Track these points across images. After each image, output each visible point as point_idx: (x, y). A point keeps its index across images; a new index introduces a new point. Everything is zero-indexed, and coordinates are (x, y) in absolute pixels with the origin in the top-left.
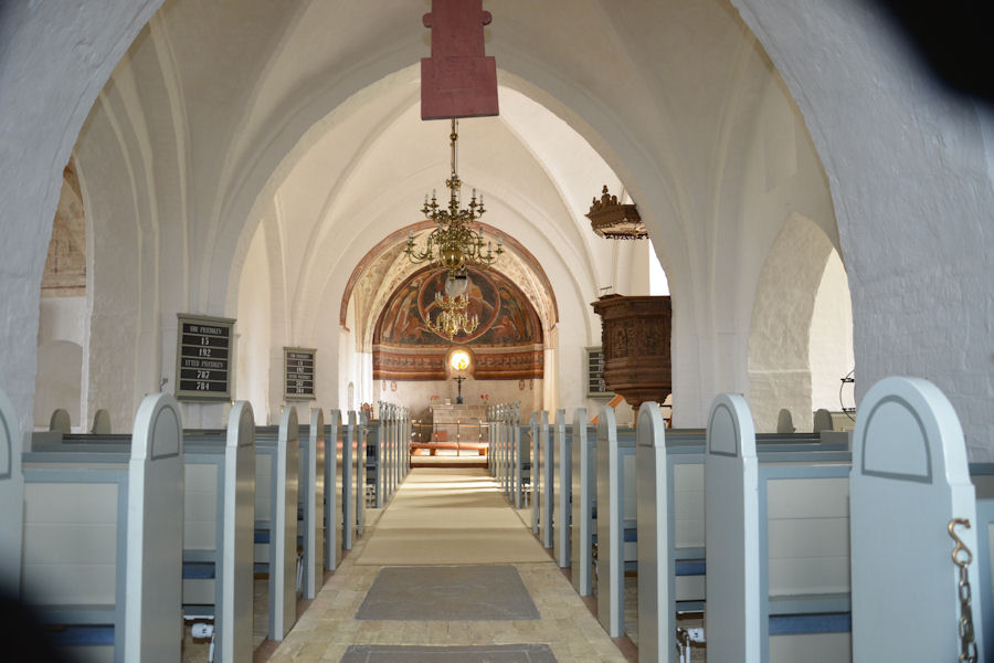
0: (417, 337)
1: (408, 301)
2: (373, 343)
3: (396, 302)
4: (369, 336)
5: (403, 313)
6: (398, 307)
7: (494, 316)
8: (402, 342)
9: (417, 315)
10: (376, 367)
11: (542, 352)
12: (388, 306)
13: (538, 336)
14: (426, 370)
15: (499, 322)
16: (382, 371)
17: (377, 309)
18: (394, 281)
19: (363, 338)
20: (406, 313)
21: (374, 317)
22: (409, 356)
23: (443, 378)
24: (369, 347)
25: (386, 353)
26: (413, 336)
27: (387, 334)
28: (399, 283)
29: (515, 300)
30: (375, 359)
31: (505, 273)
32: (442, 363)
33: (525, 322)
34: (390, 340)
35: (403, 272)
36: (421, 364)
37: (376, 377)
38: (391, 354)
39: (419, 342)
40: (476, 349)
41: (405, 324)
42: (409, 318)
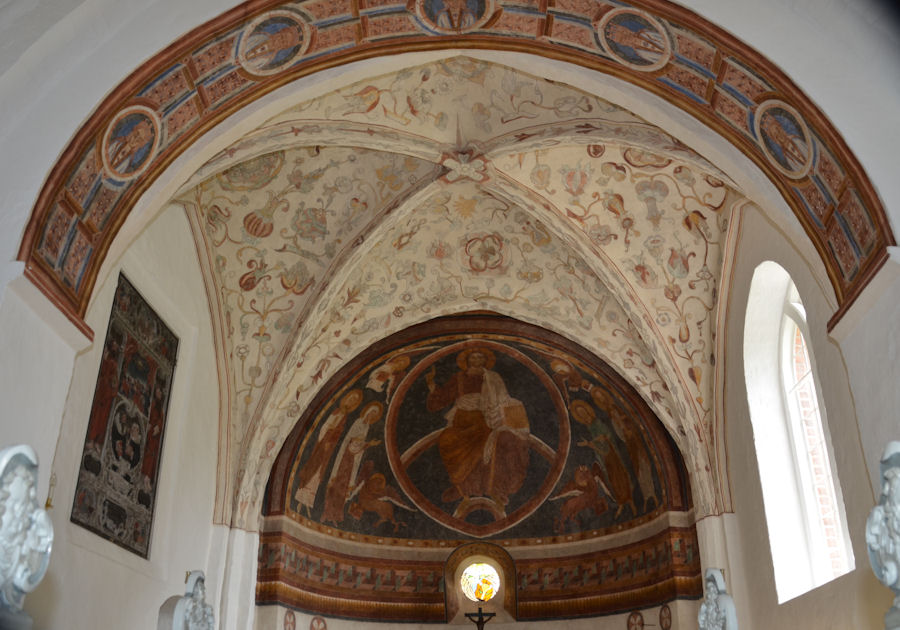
0: (383, 520)
1: (359, 428)
2: (267, 510)
3: (333, 421)
4: (254, 488)
5: (349, 457)
6: (337, 436)
7: (556, 469)
8: (345, 526)
9: (382, 466)
10: (268, 571)
11: (691, 532)
12: (307, 423)
13: (675, 492)
14: (402, 597)
15: (569, 483)
16: (282, 585)
17: (278, 422)
18: (325, 362)
19: (237, 493)
20: (357, 459)
21: (270, 444)
22: (364, 561)
23: (443, 617)
24: (252, 516)
25: (299, 544)
26: (371, 517)
27: (306, 496)
28: (336, 365)
29: (607, 420)
30: (267, 553)
31: (588, 341)
32: (438, 582)
33: (633, 469)
34: (315, 515)
35: (347, 342)
36: (392, 582)
37: (265, 598)
38: (315, 549)
39: (386, 531)
40: (516, 550)
41: (354, 486)
42: (364, 473)
